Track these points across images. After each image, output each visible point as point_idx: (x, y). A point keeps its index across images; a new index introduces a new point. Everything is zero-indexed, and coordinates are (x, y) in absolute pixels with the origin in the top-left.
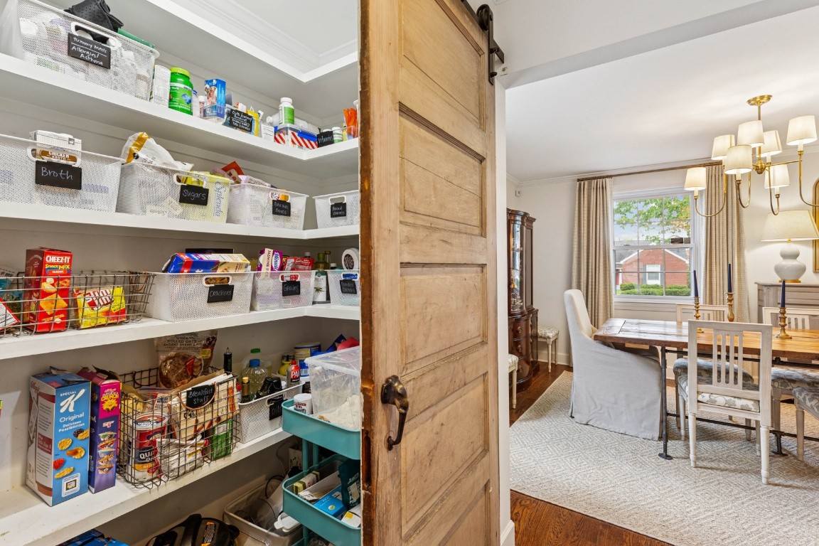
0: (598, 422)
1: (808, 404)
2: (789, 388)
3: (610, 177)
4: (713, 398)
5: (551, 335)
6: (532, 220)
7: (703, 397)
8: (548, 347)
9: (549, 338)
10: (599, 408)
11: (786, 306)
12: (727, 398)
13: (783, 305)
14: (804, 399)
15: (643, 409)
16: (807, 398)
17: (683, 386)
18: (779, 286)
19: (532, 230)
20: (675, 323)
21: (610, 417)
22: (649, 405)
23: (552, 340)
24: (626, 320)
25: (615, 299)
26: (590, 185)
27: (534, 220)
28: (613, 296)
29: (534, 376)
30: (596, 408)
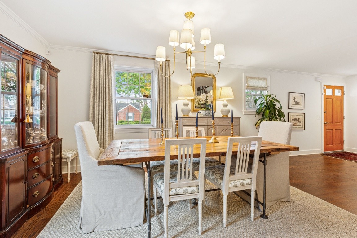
0: (102, 227)
1: (211, 177)
2: (197, 167)
3: (113, 55)
4: (177, 191)
5: (70, 156)
6: (57, 71)
7: (172, 191)
8: (68, 165)
9: (68, 158)
10: (103, 214)
11: (198, 126)
12: (184, 188)
13: (197, 126)
14: (209, 175)
15: (134, 205)
16: (210, 174)
17: (159, 184)
18: (195, 118)
19: (56, 78)
20: (148, 139)
21: (111, 219)
22: (137, 201)
23: (70, 159)
24: (122, 140)
25: (115, 127)
26: (100, 57)
27: (59, 71)
28: (114, 125)
29: (55, 191)
30: (101, 214)
